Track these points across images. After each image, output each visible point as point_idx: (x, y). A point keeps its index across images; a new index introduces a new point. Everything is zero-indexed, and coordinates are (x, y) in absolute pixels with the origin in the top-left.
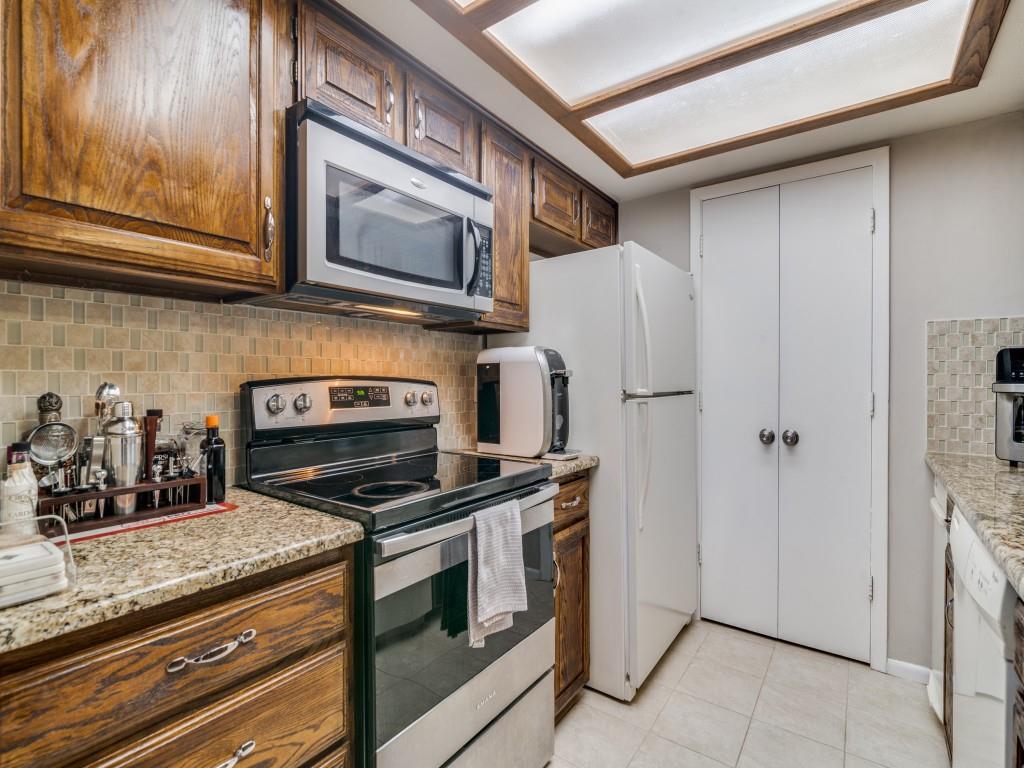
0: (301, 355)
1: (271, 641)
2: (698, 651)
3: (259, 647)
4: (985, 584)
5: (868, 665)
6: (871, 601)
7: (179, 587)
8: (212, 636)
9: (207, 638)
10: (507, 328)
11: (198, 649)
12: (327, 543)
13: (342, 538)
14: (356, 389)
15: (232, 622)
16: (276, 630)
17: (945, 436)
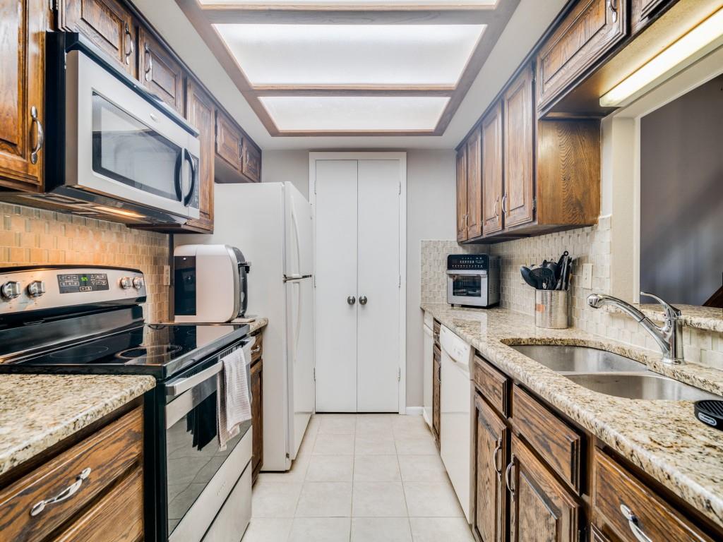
0: (20, 245)
1: (99, 474)
2: (318, 431)
3: (92, 481)
4: (461, 352)
5: (398, 413)
6: (399, 380)
7: (44, 440)
8: (61, 479)
9: (58, 481)
10: (201, 231)
11: (52, 492)
12: (135, 392)
13: (144, 387)
14: (80, 276)
15: (75, 465)
16: (102, 466)
17: (428, 295)
